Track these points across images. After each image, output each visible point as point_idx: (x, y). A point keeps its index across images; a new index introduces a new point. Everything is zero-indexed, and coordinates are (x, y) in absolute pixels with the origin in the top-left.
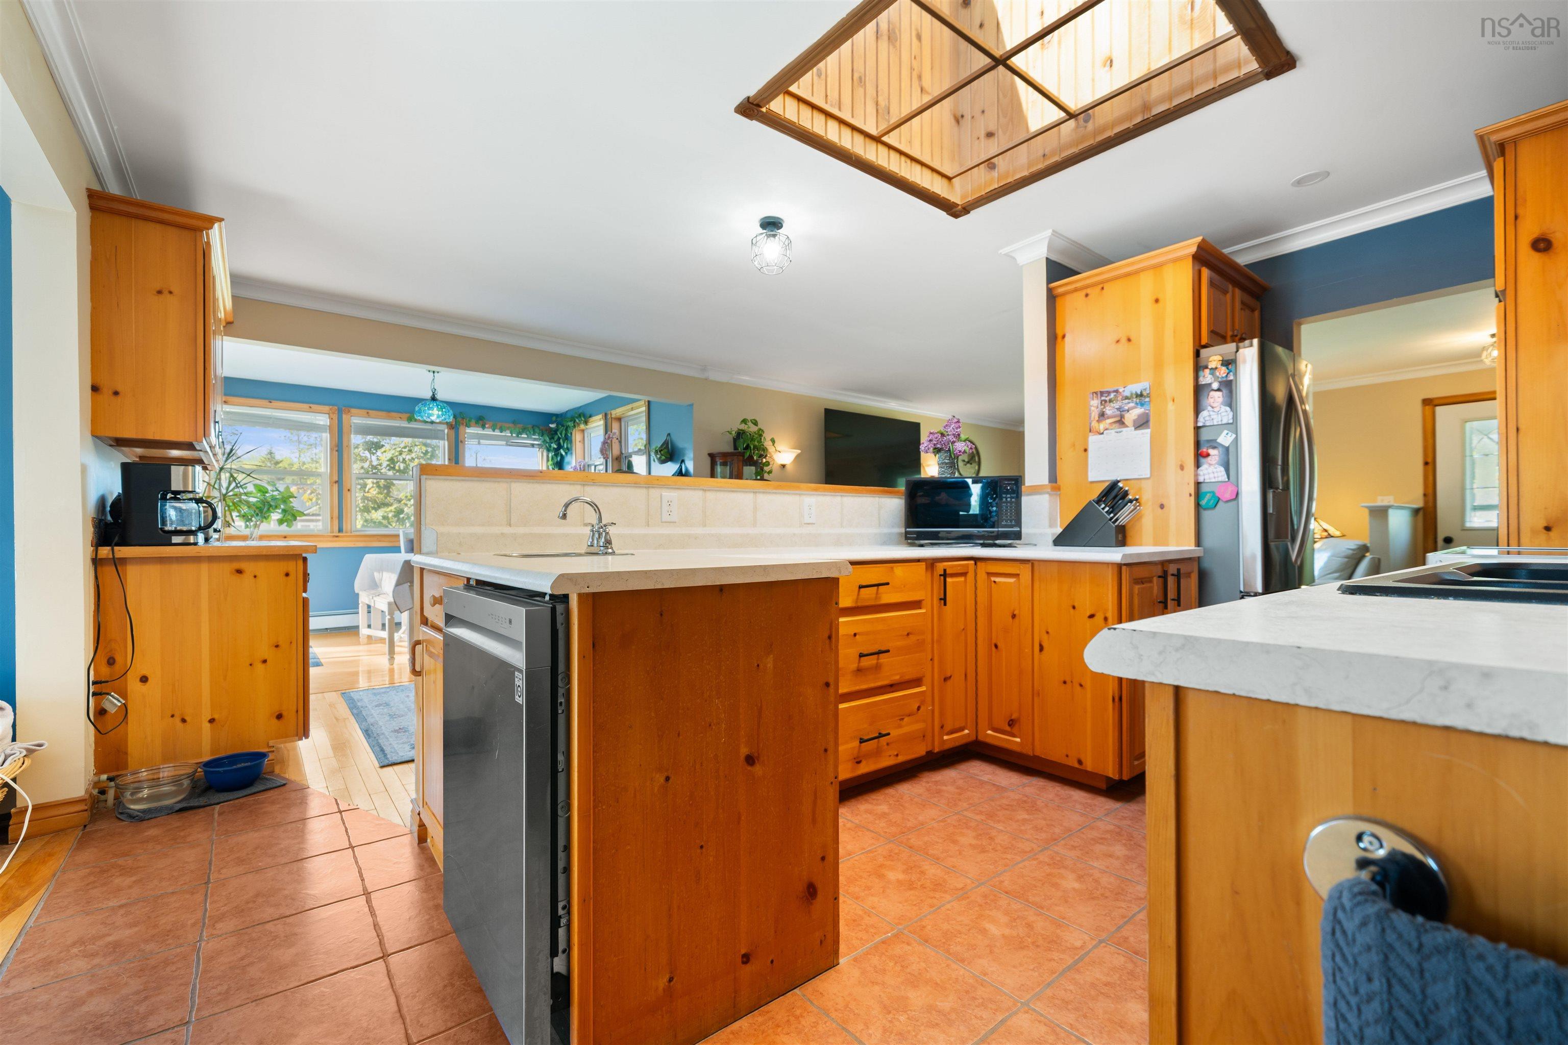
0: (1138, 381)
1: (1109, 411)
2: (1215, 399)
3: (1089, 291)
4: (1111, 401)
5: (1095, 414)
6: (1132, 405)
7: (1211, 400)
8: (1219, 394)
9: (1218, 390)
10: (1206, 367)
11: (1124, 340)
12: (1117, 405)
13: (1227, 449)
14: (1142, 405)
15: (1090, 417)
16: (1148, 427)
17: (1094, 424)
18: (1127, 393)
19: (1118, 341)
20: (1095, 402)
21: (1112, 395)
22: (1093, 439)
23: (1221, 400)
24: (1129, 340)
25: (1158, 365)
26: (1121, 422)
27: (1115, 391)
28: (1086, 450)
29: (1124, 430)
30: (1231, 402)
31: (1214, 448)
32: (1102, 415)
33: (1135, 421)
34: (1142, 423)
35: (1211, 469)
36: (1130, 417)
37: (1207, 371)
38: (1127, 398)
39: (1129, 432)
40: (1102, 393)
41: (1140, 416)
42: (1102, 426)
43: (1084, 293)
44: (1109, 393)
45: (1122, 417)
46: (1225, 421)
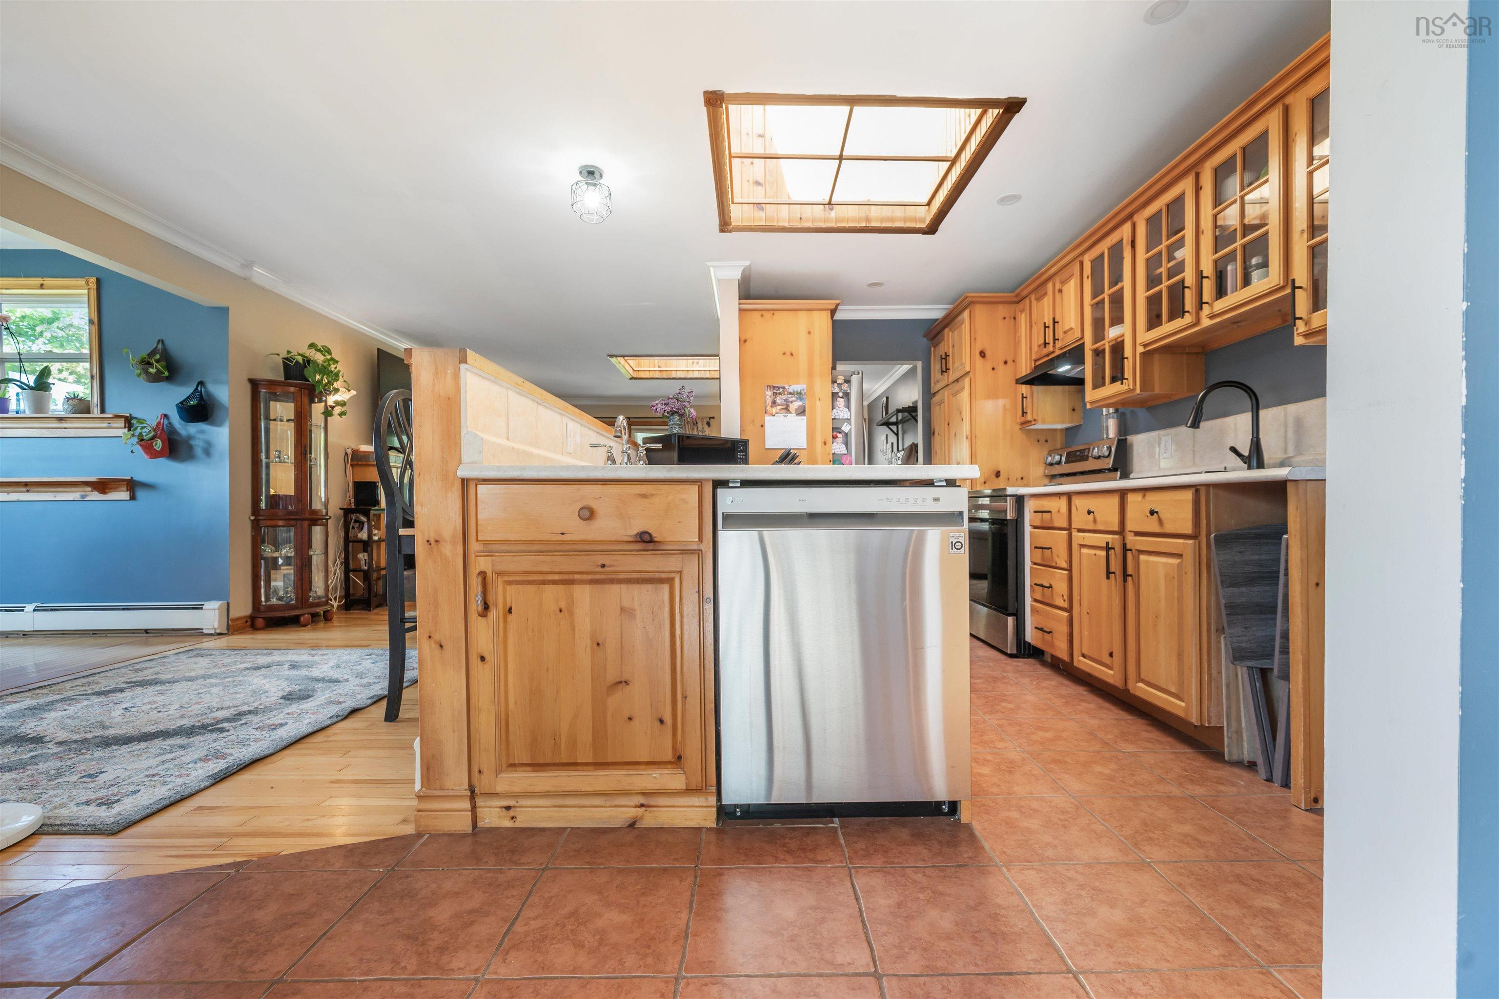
0: (798, 383)
1: (779, 400)
2: (841, 402)
3: (764, 313)
4: (780, 394)
5: (769, 401)
6: (794, 399)
7: (838, 403)
8: (842, 400)
9: (842, 397)
10: (836, 382)
11: (788, 353)
12: (784, 397)
13: (846, 434)
14: (801, 399)
15: (766, 403)
16: (805, 415)
17: (769, 408)
18: (791, 390)
19: (784, 354)
20: (769, 393)
21: (781, 390)
22: (768, 418)
23: (843, 404)
24: (792, 355)
25: (810, 375)
26: (787, 409)
27: (782, 388)
28: (762, 426)
29: (789, 415)
30: (848, 406)
31: (840, 433)
32: (774, 403)
33: (796, 410)
34: (801, 412)
35: (838, 446)
36: (794, 406)
37: (836, 384)
38: (790, 393)
39: (792, 417)
40: (774, 387)
41: (799, 407)
42: (774, 411)
43: (761, 313)
44: (779, 388)
45: (788, 406)
46: (846, 417)
